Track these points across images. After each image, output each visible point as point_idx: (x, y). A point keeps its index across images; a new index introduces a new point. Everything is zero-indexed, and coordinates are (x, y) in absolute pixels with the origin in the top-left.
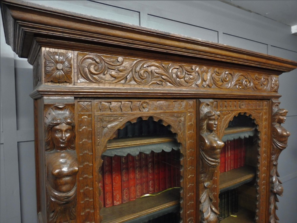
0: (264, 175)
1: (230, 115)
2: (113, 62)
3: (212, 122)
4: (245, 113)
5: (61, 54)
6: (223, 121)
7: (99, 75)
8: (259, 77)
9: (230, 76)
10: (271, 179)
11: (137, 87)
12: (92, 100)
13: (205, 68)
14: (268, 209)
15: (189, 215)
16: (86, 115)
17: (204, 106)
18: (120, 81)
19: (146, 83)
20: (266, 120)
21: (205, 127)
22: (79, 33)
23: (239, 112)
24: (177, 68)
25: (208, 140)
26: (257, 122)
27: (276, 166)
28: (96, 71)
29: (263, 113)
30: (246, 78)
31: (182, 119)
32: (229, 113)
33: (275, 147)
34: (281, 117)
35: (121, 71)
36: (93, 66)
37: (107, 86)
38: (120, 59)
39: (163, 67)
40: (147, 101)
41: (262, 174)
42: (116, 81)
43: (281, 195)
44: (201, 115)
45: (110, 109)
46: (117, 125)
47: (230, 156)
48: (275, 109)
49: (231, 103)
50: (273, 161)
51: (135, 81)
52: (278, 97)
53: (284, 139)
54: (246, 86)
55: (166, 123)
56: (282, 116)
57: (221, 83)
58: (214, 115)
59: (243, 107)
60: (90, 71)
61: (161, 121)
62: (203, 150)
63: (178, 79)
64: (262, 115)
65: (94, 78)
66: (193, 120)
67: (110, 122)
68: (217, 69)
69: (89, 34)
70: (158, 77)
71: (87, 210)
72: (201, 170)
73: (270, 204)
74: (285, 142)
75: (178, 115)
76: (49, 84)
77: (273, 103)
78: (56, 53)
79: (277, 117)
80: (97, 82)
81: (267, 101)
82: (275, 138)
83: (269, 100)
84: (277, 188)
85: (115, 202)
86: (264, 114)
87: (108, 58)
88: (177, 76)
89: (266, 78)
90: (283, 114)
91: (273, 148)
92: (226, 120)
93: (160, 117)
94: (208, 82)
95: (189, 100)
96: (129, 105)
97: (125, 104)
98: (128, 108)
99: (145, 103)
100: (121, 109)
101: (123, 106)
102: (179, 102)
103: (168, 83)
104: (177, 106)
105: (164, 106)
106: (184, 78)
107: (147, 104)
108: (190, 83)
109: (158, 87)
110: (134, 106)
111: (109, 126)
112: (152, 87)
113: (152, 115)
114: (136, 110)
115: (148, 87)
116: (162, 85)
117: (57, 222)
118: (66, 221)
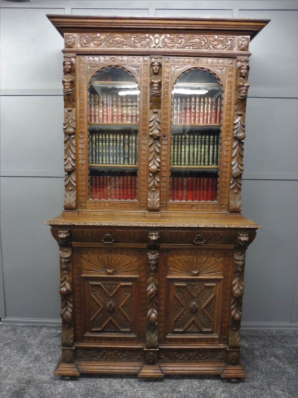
1: (183, 68)
2: (95, 37)
3: (154, 68)
4: (202, 68)
5: (71, 35)
7: (88, 44)
8: (220, 39)
9: (183, 39)
11: (107, 48)
12: (85, 56)
13: (157, 35)
16: (82, 63)
18: (98, 46)
19: (113, 47)
22: (74, 23)
23: (194, 66)
24: (134, 37)
26: (217, 76)
28: (87, 42)
29: (226, 69)
30: (202, 40)
31: (139, 68)
33: (236, 98)
34: (242, 71)
35: (99, 41)
36: (85, 40)
37: (91, 48)
38: (98, 35)
39: (125, 37)
40: (115, 57)
42: (97, 46)
45: (94, 61)
46: (97, 69)
49: (184, 60)
51: (106, 45)
55: (127, 70)
57: (173, 45)
59: (199, 63)
60: (83, 42)
61: (123, 68)
63: (135, 44)
65: (85, 46)
67: (94, 67)
68: (168, 35)
69: (78, 24)
70: (122, 43)
74: (242, 92)
76: (67, 48)
78: (69, 35)
79: (238, 71)
80: (87, 47)
82: (236, 90)
83: (235, 58)
87: (93, 35)
88: (135, 42)
89: (231, 39)
92: (178, 72)
93: (123, 66)
94: (160, 44)
95: (144, 57)
96: (104, 59)
97: (102, 58)
98: (103, 61)
99: (113, 58)
100: (100, 61)
101: (101, 59)
102: (137, 58)
103: (128, 46)
104: (135, 60)
105: (125, 60)
106: (139, 43)
107: (115, 59)
108: (144, 45)
109: (120, 48)
110: (106, 59)
111: (93, 69)
112: (116, 48)
113: (117, 65)
114: (108, 61)
115: (113, 48)
116: (123, 47)
117: (67, 107)
118: (71, 107)
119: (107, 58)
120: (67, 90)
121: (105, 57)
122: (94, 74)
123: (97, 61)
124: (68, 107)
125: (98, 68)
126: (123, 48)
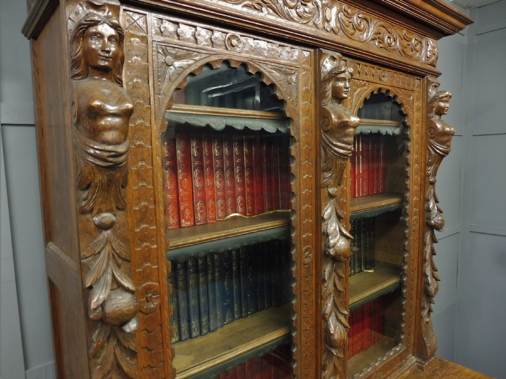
0: (415, 198)
1: (365, 88)
3: (341, 84)
4: (388, 91)
6: (355, 95)
8: (409, 35)
9: (365, 22)
10: (426, 205)
11: (223, 3)
12: (147, 13)
14: (422, 253)
15: (306, 242)
16: (138, 37)
17: (327, 59)
19: (236, 2)
20: (418, 109)
21: (329, 93)
23: (379, 86)
25: (335, 113)
26: (405, 109)
27: (433, 183)
29: (413, 97)
30: (389, 32)
31: (294, 78)
32: (365, 85)
33: (433, 153)
34: (442, 104)
40: (238, 34)
41: (413, 197)
43: (441, 230)
44: (323, 75)
45: (178, 35)
46: (190, 65)
47: (363, 173)
48: (432, 92)
49: (366, 70)
50: (429, 176)
52: (437, 75)
53: (446, 139)
54: (390, 45)
55: (269, 79)
56: (442, 101)
57: (352, 31)
58: (344, 72)
59: (385, 79)
61: (260, 74)
62: (326, 132)
63: (286, 8)
64: (413, 100)
66: (311, 85)
67: (178, 58)
68: (344, 6)
71: (143, 204)
72: (323, 165)
73: (424, 244)
74: (448, 143)
75: (286, 70)
77: (429, 82)
79: (436, 104)
81: (420, 80)
82: (431, 138)
83: (423, 76)
84: (435, 219)
85: (183, 221)
86: (415, 98)
88: (285, 3)
89: (419, 39)
90: (445, 99)
91: (430, 154)
92: (359, 95)
93: (258, 67)
94: (333, 24)
95: (303, 48)
96: (208, 37)
97: (203, 31)
98: (206, 41)
99: (234, 36)
100: (196, 39)
101: (199, 35)
102: (288, 49)
103: (271, 11)
104: (284, 54)
105: (264, 49)
106: (295, 7)
107: (238, 40)
108: (305, 18)
109: (255, 12)
110: (216, 38)
111: (177, 64)
112: (245, 10)
113: (245, 60)
114: (219, 46)
115: (239, 8)
116: (262, 12)
117: (95, 211)
118: (110, 211)
119: (218, 34)
120: (110, 148)
121: (195, 27)
122: (180, 84)
123: (188, 40)
124: (100, 212)
125: (191, 62)
126: (261, 14)
